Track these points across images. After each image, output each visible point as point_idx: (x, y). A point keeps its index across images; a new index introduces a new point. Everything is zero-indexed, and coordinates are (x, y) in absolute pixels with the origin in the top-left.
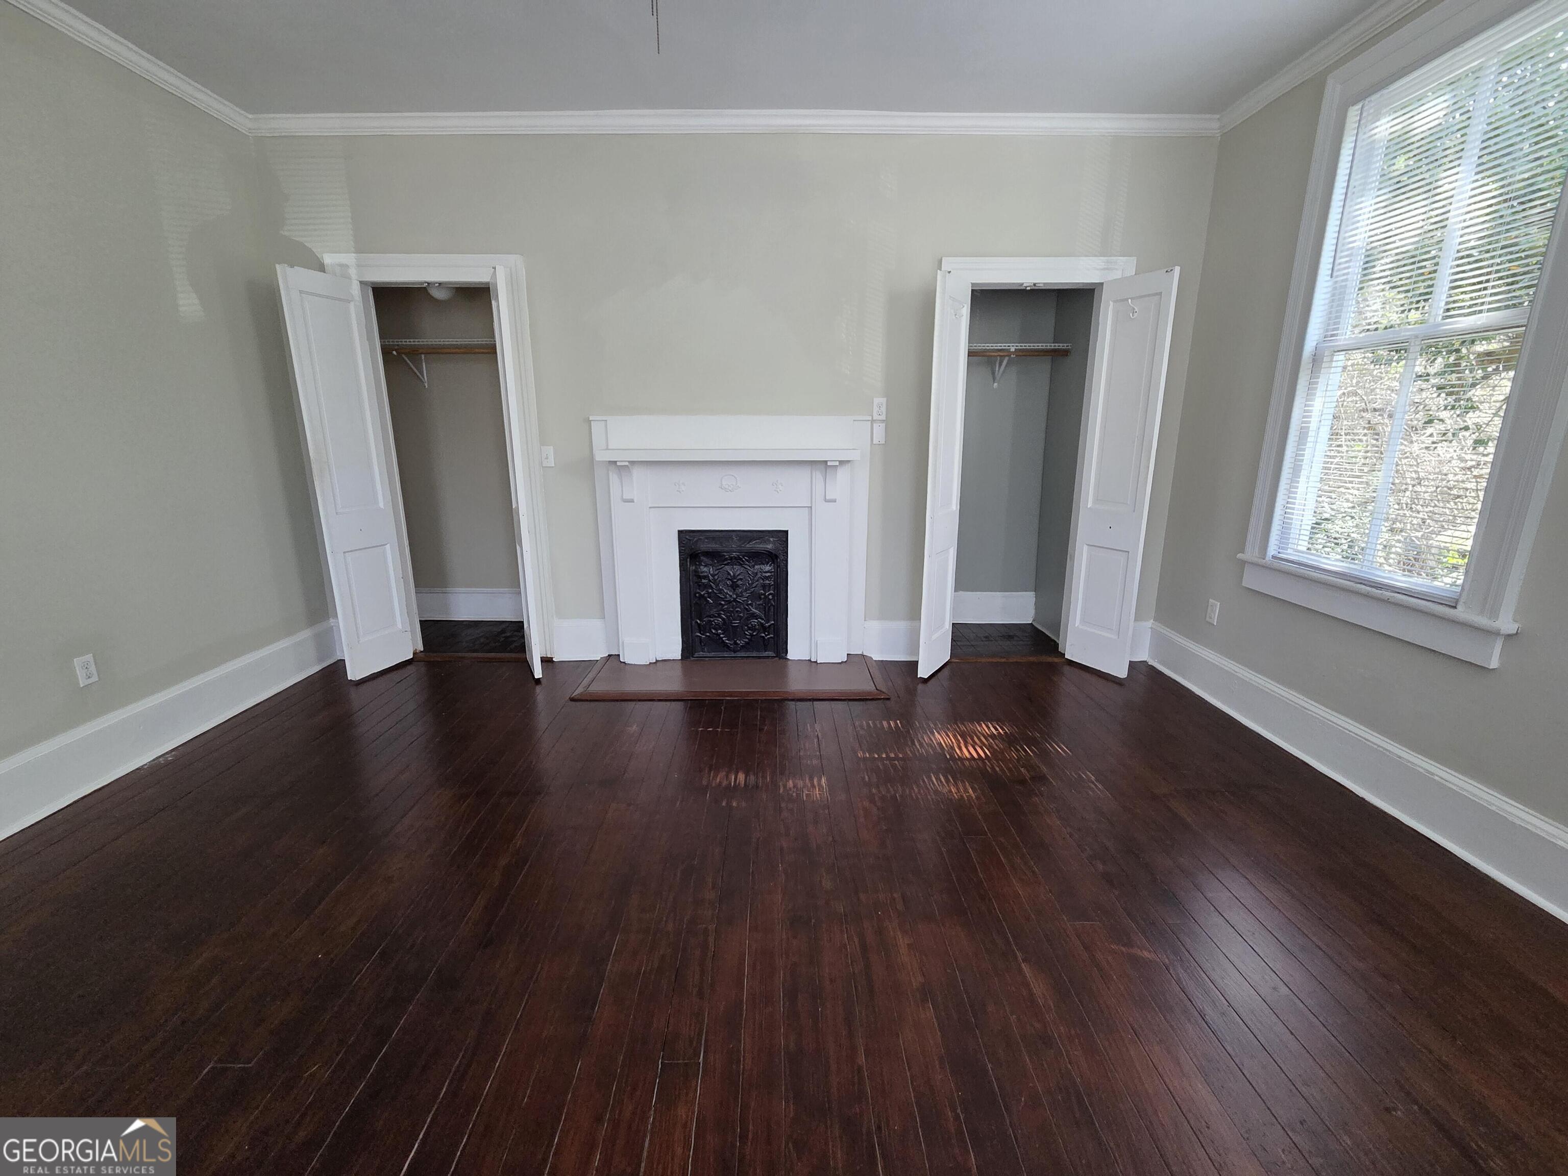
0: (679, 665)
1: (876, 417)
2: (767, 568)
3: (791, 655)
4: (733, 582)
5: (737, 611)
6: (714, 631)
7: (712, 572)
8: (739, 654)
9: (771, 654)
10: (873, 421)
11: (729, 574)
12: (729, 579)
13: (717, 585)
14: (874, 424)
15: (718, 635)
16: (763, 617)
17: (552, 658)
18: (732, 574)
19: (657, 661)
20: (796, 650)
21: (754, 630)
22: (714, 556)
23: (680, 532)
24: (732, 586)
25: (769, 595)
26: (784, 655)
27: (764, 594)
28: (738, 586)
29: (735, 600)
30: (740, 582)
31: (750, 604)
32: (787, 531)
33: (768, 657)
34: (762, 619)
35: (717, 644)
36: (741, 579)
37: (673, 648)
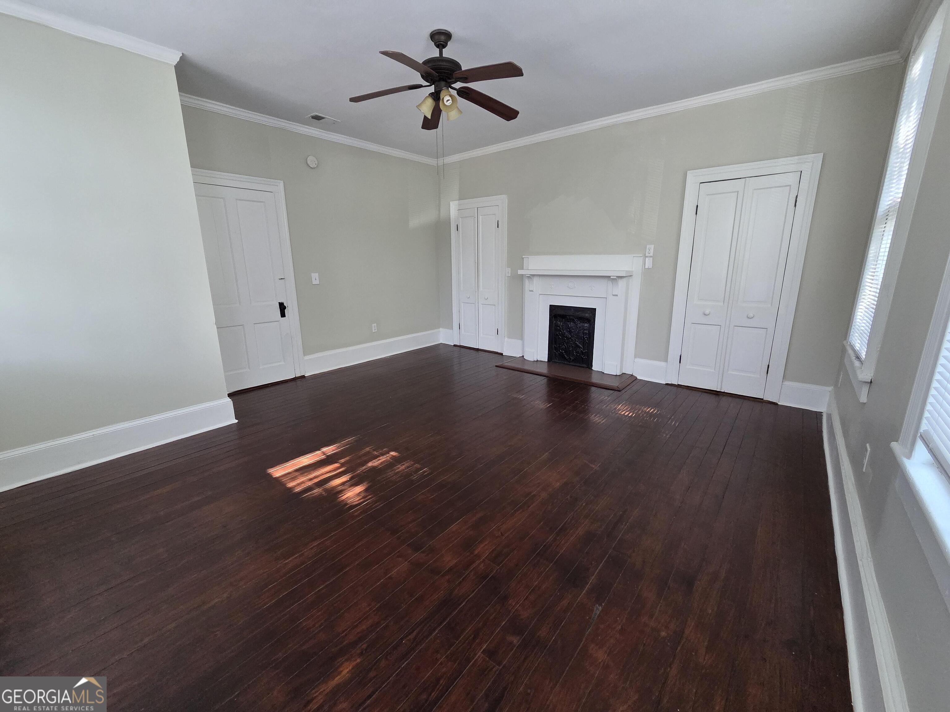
0: (547, 364)
1: (647, 255)
2: (586, 325)
3: (594, 368)
4: (570, 330)
5: (571, 343)
6: (561, 351)
7: (561, 325)
8: (571, 363)
9: (585, 365)
10: (646, 257)
11: (569, 326)
12: (568, 328)
13: (563, 331)
14: (646, 258)
15: (562, 352)
16: (582, 348)
17: (503, 354)
18: (570, 326)
19: (537, 361)
20: (596, 366)
21: (579, 353)
22: (563, 317)
23: (550, 306)
24: (569, 331)
25: (586, 337)
26: (590, 367)
27: (583, 337)
28: (572, 332)
29: (570, 338)
30: (573, 330)
31: (577, 341)
32: (595, 309)
33: (584, 367)
34: (582, 349)
35: (562, 356)
36: (573, 329)
37: (544, 357)
